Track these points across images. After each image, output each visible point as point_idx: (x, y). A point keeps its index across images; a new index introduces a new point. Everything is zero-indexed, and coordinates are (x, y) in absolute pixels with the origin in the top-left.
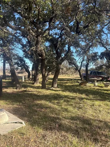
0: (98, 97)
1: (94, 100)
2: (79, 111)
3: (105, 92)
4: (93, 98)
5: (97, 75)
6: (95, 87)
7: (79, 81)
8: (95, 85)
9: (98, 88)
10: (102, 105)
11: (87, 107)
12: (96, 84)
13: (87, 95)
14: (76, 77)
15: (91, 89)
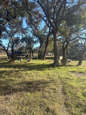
0: (27, 69)
1: (25, 71)
2: (20, 79)
3: (30, 65)
4: (24, 70)
5: (20, 54)
6: (21, 63)
7: (7, 59)
8: (21, 62)
9: (23, 63)
10: (32, 73)
11: (24, 76)
12: (22, 60)
13: (19, 68)
14: (2, 56)
15: (20, 64)
